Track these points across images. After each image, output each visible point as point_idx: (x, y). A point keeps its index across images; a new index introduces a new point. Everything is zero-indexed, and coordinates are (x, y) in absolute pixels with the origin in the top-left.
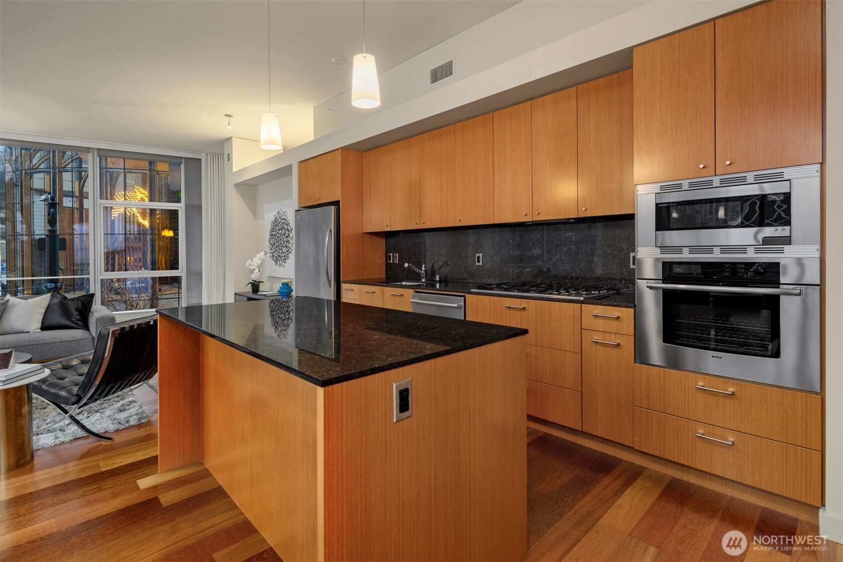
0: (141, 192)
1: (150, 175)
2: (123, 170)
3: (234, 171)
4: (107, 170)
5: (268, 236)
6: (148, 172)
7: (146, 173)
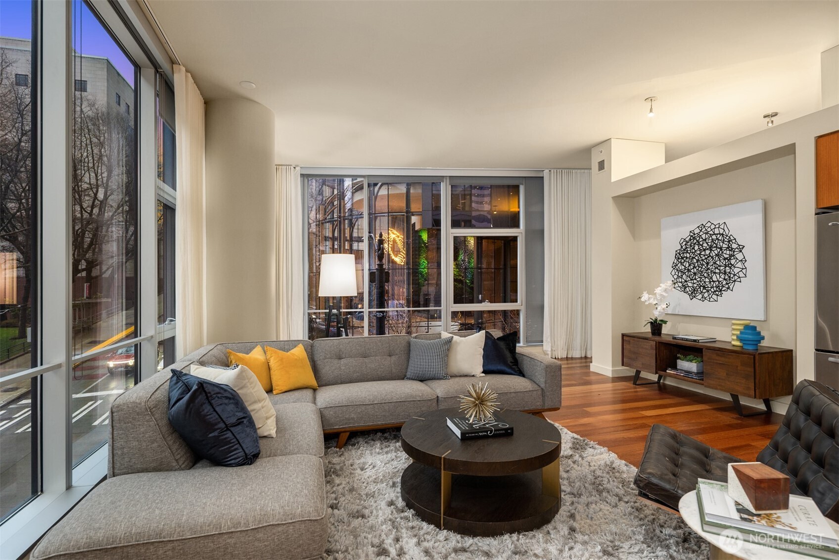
0: (393, 233)
1: (407, 217)
2: (387, 214)
3: (612, 181)
4: (376, 215)
5: (672, 259)
6: (405, 214)
7: (404, 215)
